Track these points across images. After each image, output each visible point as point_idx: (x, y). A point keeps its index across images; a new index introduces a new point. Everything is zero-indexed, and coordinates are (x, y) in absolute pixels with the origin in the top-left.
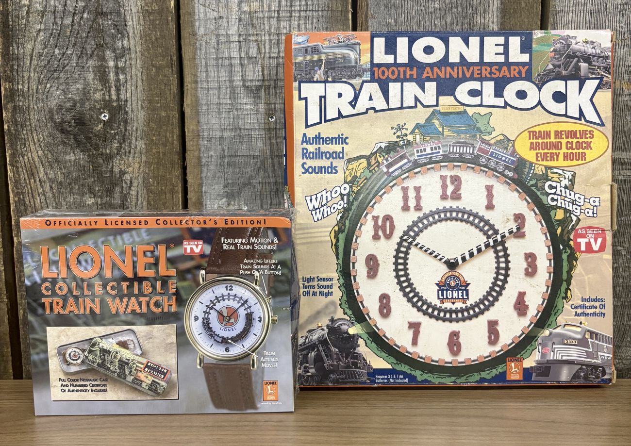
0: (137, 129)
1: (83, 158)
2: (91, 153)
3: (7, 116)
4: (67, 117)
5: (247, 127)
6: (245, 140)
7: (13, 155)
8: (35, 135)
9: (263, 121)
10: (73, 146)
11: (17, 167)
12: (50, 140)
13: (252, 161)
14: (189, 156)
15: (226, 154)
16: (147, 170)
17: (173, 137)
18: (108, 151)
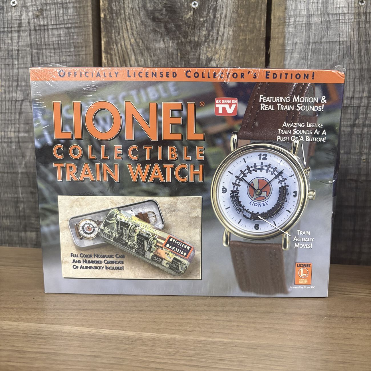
0: (225, 17)
1: (172, 46)
2: (180, 41)
3: (104, 5)
4: (158, 5)
5: (335, 12)
6: (333, 25)
7: (108, 43)
8: (128, 23)
9: (353, 5)
10: (163, 34)
11: (111, 55)
12: (142, 28)
13: (337, 47)
14: (273, 44)
15: (311, 41)
16: (233, 57)
17: (260, 23)
18: (196, 39)
